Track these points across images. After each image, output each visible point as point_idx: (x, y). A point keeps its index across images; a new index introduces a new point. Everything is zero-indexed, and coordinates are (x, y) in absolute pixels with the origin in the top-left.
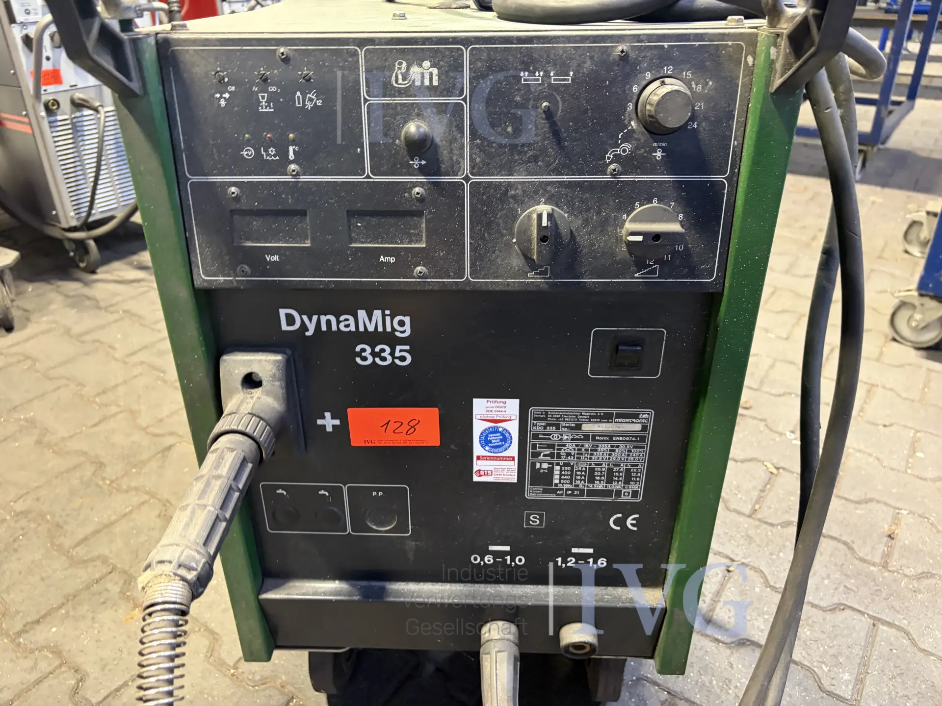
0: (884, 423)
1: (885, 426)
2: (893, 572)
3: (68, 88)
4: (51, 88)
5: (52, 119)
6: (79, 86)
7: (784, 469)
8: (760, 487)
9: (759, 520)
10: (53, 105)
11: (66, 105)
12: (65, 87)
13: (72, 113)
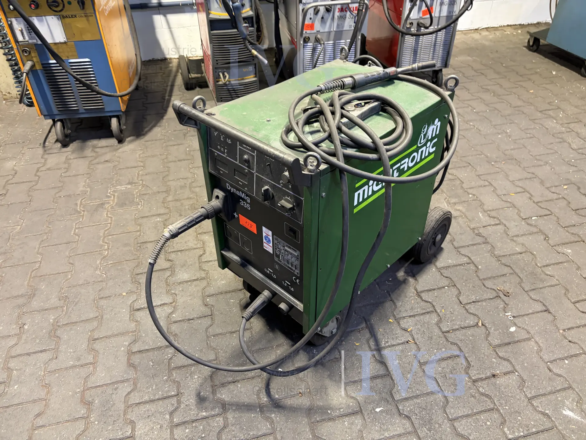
0: (570, 340)
1: (570, 341)
2: (474, 385)
3: (316, 32)
4: (308, 32)
5: (305, 44)
6: (321, 31)
7: (485, 327)
8: (462, 326)
9: (445, 336)
10: (307, 39)
11: (312, 39)
12: (315, 31)
13: (315, 42)
